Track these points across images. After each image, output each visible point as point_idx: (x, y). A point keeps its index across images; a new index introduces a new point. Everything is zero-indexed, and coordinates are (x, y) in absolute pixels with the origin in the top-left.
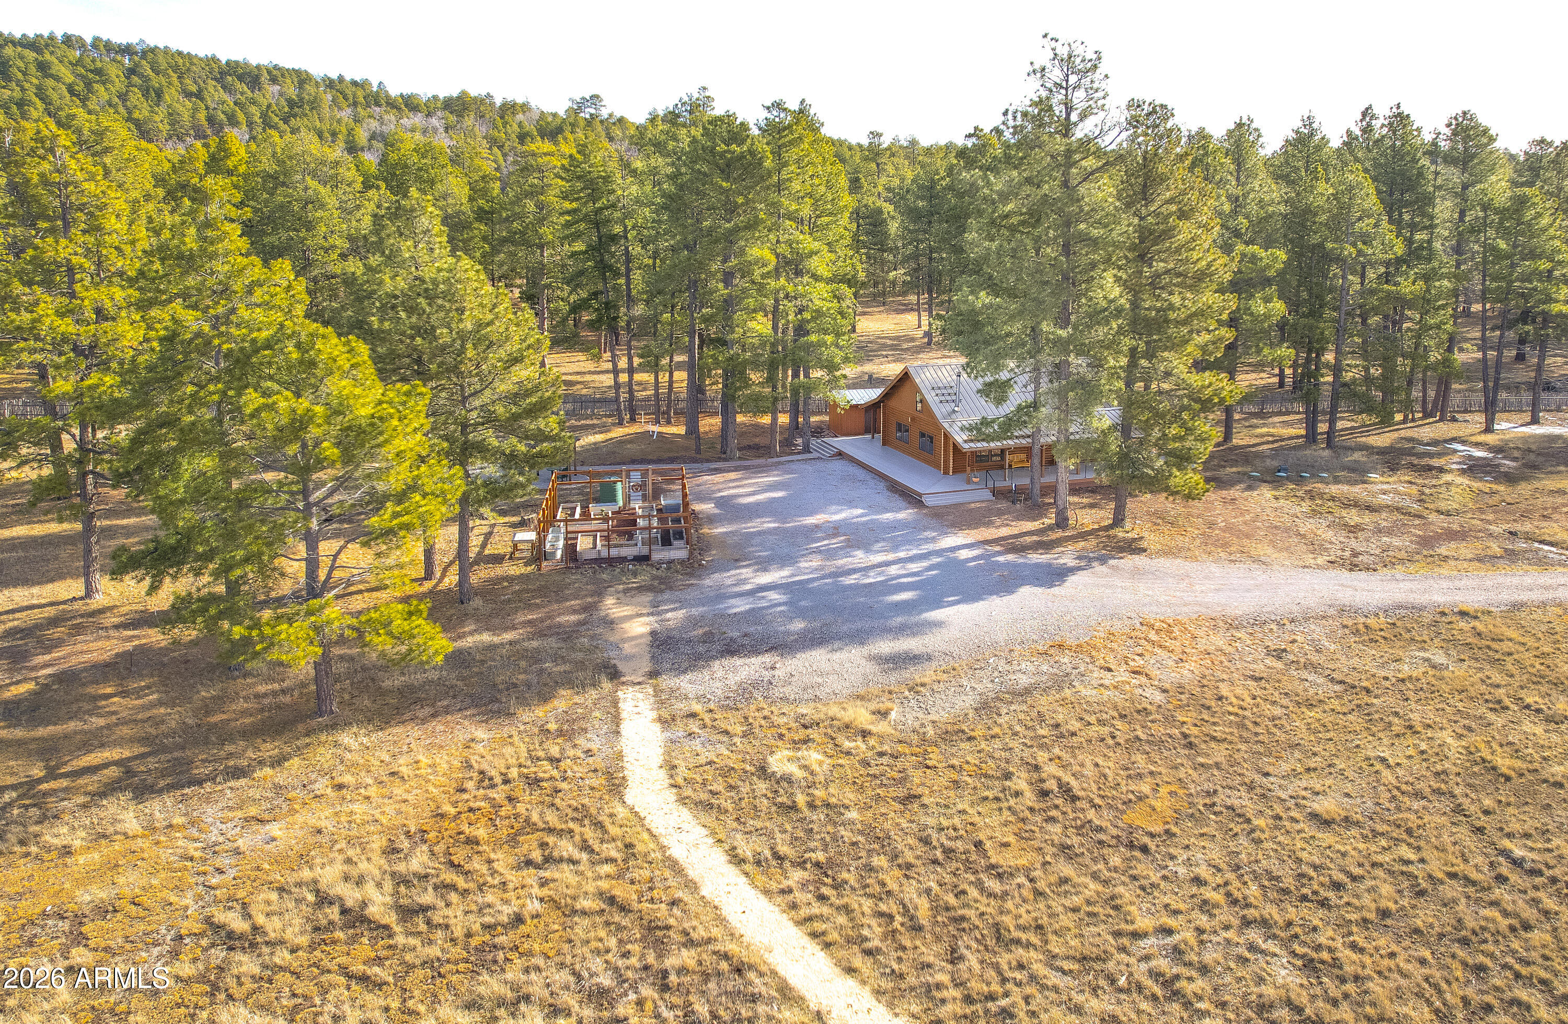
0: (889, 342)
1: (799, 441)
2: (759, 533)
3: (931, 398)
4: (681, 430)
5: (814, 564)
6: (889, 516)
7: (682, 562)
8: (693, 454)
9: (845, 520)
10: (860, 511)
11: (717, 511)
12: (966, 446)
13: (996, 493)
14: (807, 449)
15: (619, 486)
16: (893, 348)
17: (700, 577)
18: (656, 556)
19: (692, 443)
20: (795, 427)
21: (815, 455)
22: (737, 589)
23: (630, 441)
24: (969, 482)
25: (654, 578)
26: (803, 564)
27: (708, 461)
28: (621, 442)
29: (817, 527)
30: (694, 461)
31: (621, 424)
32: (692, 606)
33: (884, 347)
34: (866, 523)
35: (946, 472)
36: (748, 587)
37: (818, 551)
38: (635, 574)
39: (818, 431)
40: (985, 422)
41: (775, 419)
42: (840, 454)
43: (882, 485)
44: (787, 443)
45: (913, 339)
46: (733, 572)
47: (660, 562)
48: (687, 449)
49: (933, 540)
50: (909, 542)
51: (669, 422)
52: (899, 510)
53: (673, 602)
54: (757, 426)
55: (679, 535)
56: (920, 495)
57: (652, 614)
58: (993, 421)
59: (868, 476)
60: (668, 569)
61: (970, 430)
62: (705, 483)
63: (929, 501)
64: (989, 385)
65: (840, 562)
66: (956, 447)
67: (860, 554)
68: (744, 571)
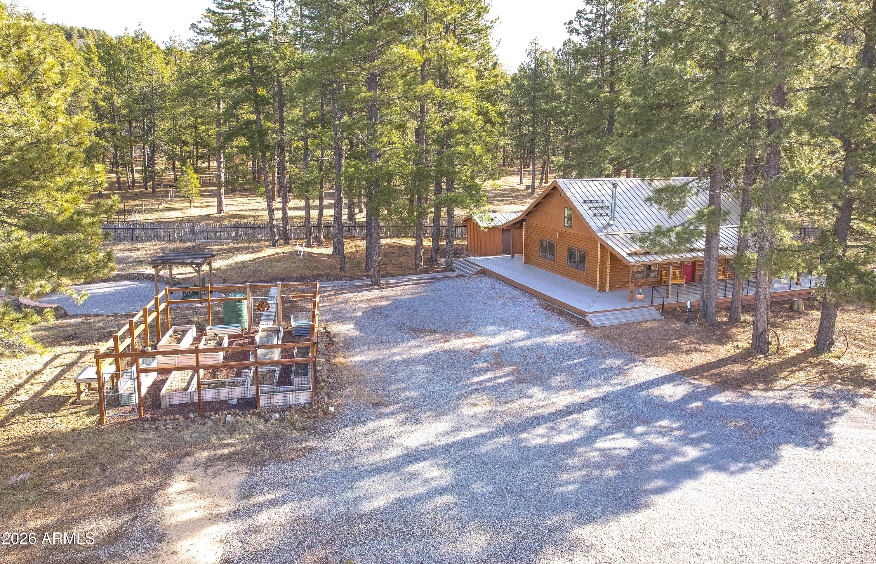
0: (501, 192)
1: (442, 260)
2: (407, 362)
3: (583, 210)
4: (329, 251)
5: (482, 409)
6: (554, 339)
7: (301, 409)
8: (337, 272)
9: (506, 343)
10: (519, 334)
11: (356, 333)
12: (630, 259)
13: (664, 311)
14: (450, 268)
15: (245, 304)
16: (504, 195)
17: (323, 435)
18: (266, 401)
19: (337, 262)
20: (436, 249)
21: (460, 273)
22: (375, 458)
23: (278, 260)
24: (631, 299)
25: (259, 436)
26: (467, 411)
27: (352, 279)
28: (268, 261)
29: (474, 353)
30: (338, 278)
31: (274, 245)
32: (304, 495)
33: (497, 195)
34: (530, 349)
35: (602, 289)
36: (393, 453)
37: (481, 389)
38: (233, 429)
39: (459, 252)
40: (659, 232)
41: (419, 242)
42: (484, 272)
43: (535, 303)
44: (431, 262)
45: (518, 191)
46: (371, 425)
47: (271, 410)
48: (331, 267)
49: (620, 371)
50: (594, 374)
51: (319, 245)
52: (564, 331)
53: (275, 486)
54: (401, 247)
55: (303, 369)
56: (584, 314)
57: (233, 515)
58: (670, 230)
59: (517, 293)
60: (282, 420)
61: (642, 240)
62: (347, 301)
63: (595, 320)
64: (660, 191)
65: (517, 406)
66: (615, 259)
67: (536, 391)
68: (386, 422)
